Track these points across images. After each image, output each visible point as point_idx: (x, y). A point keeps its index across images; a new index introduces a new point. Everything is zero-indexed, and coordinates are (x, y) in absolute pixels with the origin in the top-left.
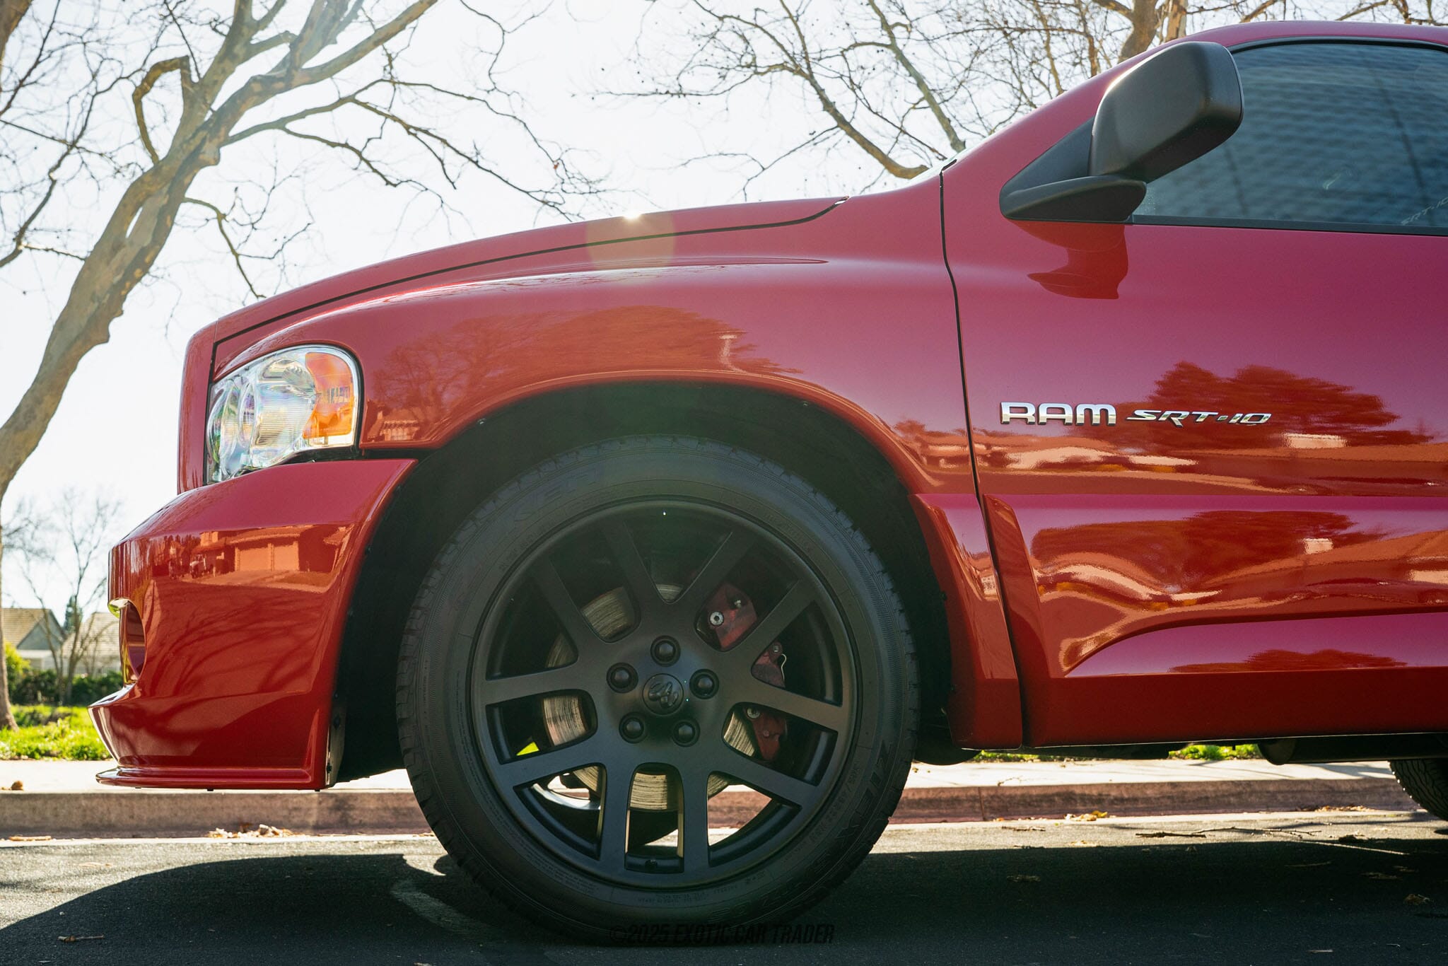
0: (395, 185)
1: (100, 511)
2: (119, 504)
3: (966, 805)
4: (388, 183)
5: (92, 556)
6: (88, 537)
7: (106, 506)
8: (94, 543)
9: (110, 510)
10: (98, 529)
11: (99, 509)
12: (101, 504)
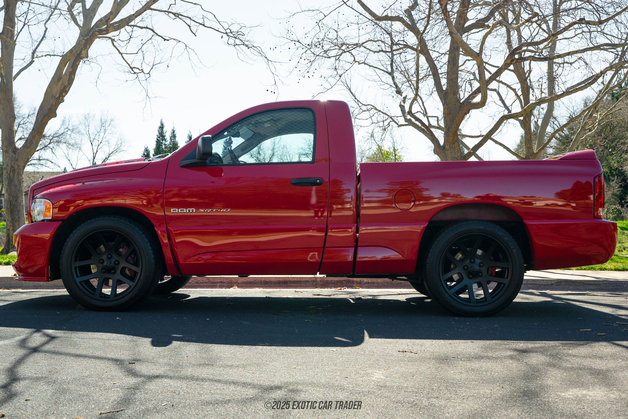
0: (168, 40)
1: (102, 125)
2: (112, 120)
3: (311, 283)
4: (165, 40)
5: (99, 147)
6: (97, 138)
7: (106, 122)
8: (100, 141)
9: (108, 124)
10: (102, 134)
11: (102, 124)
12: (103, 121)
